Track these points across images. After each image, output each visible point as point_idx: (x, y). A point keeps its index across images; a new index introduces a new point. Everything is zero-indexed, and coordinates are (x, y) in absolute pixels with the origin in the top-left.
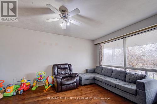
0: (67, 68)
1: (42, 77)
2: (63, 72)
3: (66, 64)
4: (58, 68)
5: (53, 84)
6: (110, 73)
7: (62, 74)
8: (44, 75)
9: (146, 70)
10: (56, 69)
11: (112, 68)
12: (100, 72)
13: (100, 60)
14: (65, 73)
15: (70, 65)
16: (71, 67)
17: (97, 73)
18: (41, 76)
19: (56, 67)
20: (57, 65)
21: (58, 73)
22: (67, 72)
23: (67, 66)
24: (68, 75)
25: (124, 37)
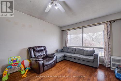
0: (42, 50)
1: (17, 62)
2: (40, 54)
3: (42, 47)
4: (34, 50)
5: (31, 67)
6: (74, 51)
7: (39, 56)
8: (19, 59)
9: (94, 48)
10: (32, 52)
11: (75, 47)
12: (67, 51)
13: (66, 42)
14: (41, 55)
15: (45, 47)
16: (46, 49)
17: (64, 52)
18: (15, 61)
19: (32, 50)
20: (33, 48)
21: (35, 56)
22: (43, 54)
23: (43, 48)
24: (45, 56)
25: (83, 27)
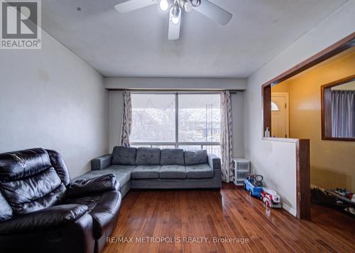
0: (46, 169)
13: (124, 131)
22: (53, 186)
25: (178, 92)
